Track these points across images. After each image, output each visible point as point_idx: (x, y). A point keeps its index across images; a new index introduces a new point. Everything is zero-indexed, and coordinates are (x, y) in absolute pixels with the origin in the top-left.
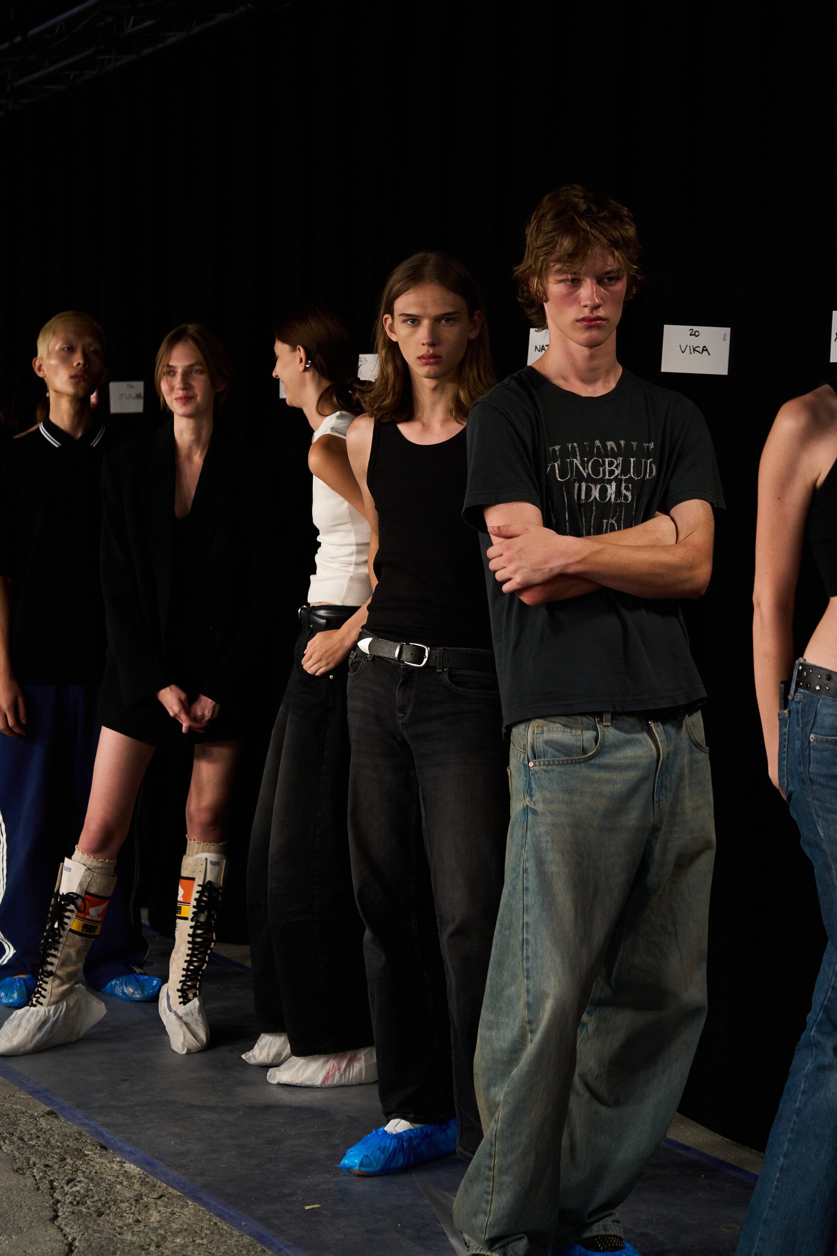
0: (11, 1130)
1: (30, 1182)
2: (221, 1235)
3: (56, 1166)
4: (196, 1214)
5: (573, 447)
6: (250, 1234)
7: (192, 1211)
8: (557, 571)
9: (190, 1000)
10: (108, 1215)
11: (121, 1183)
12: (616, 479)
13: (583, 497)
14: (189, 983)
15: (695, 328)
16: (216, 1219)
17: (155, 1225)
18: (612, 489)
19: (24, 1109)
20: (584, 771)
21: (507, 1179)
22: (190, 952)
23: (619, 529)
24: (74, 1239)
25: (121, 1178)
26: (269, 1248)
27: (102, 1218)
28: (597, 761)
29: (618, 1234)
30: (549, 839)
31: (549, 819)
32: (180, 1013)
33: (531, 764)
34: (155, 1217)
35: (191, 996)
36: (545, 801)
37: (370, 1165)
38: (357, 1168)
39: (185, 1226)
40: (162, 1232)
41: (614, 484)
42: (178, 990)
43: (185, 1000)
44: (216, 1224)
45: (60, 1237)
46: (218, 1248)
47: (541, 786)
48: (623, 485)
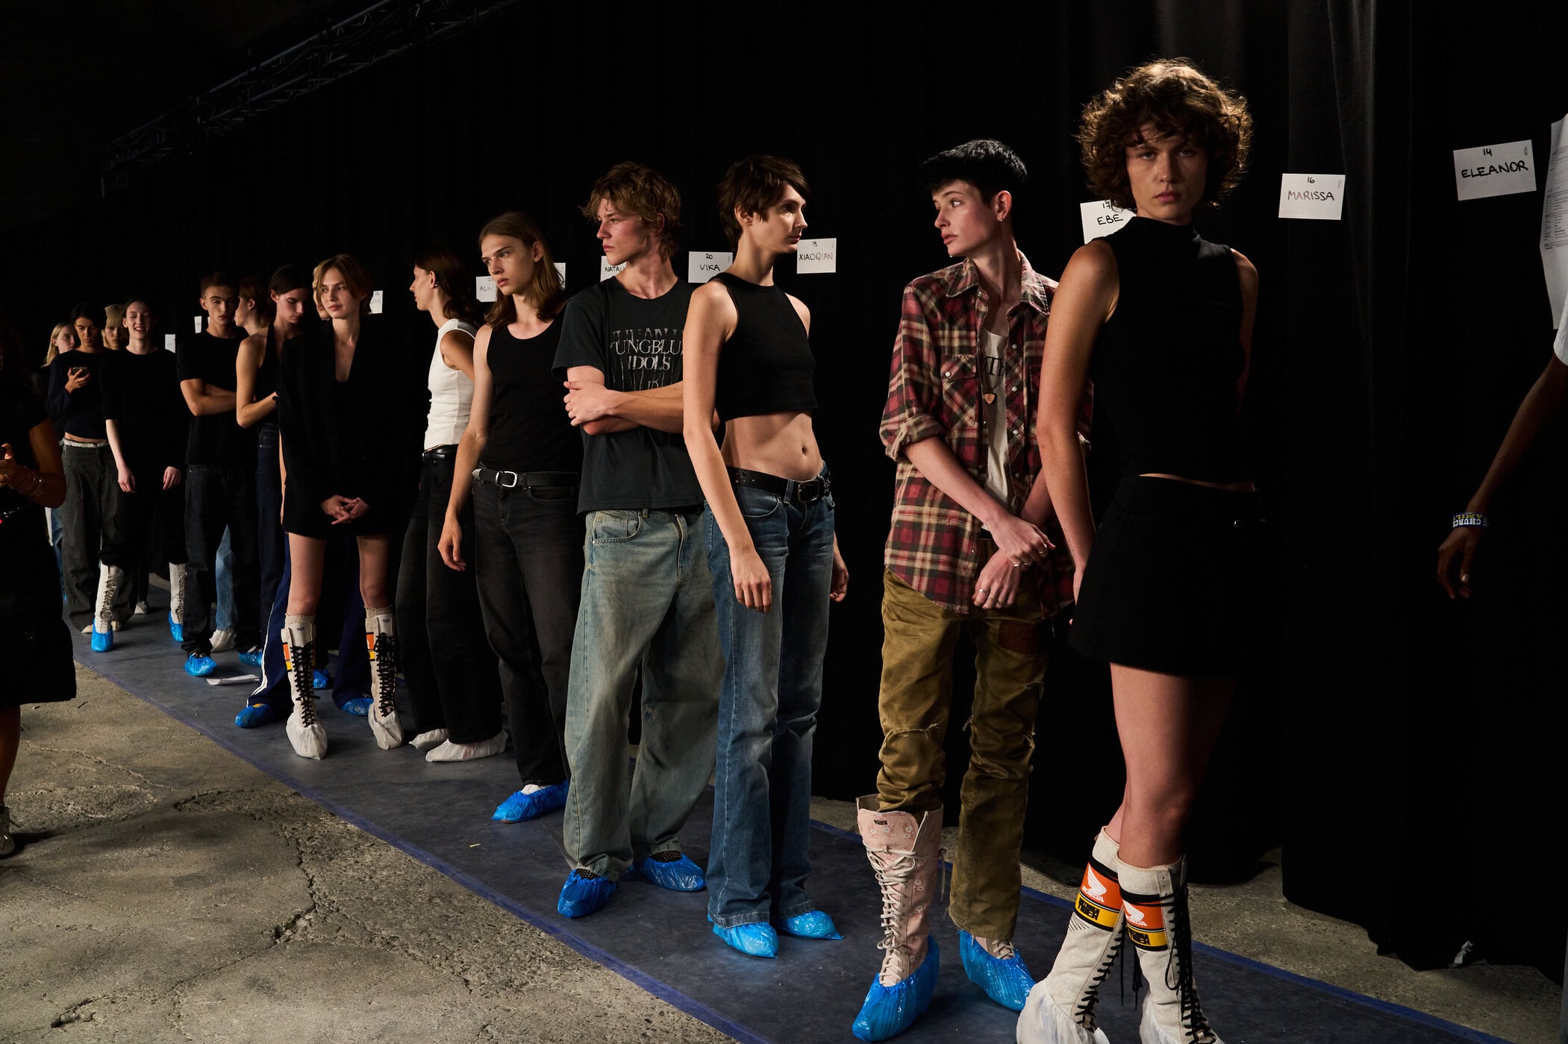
0: (269, 807)
1: (282, 841)
2: (414, 868)
3: (301, 829)
4: (396, 855)
5: (629, 332)
6: (433, 866)
7: (394, 853)
8: (602, 413)
9: (388, 714)
10: (337, 859)
11: (345, 838)
12: (659, 354)
13: (634, 366)
14: (386, 702)
15: (710, 253)
16: (410, 858)
17: (369, 864)
18: (655, 361)
19: (278, 792)
20: (629, 547)
21: (587, 817)
22: (381, 681)
23: (660, 386)
24: (313, 877)
25: (345, 834)
26: (446, 874)
27: (332, 861)
28: (637, 540)
29: (677, 850)
30: (601, 590)
31: (602, 577)
32: (383, 723)
33: (594, 542)
34: (368, 858)
35: (389, 710)
36: (600, 566)
37: (513, 816)
38: (504, 818)
39: (389, 864)
40: (374, 868)
41: (657, 357)
42: (380, 708)
43: (386, 714)
44: (410, 860)
45: (304, 876)
46: (411, 876)
47: (598, 556)
48: (664, 358)
